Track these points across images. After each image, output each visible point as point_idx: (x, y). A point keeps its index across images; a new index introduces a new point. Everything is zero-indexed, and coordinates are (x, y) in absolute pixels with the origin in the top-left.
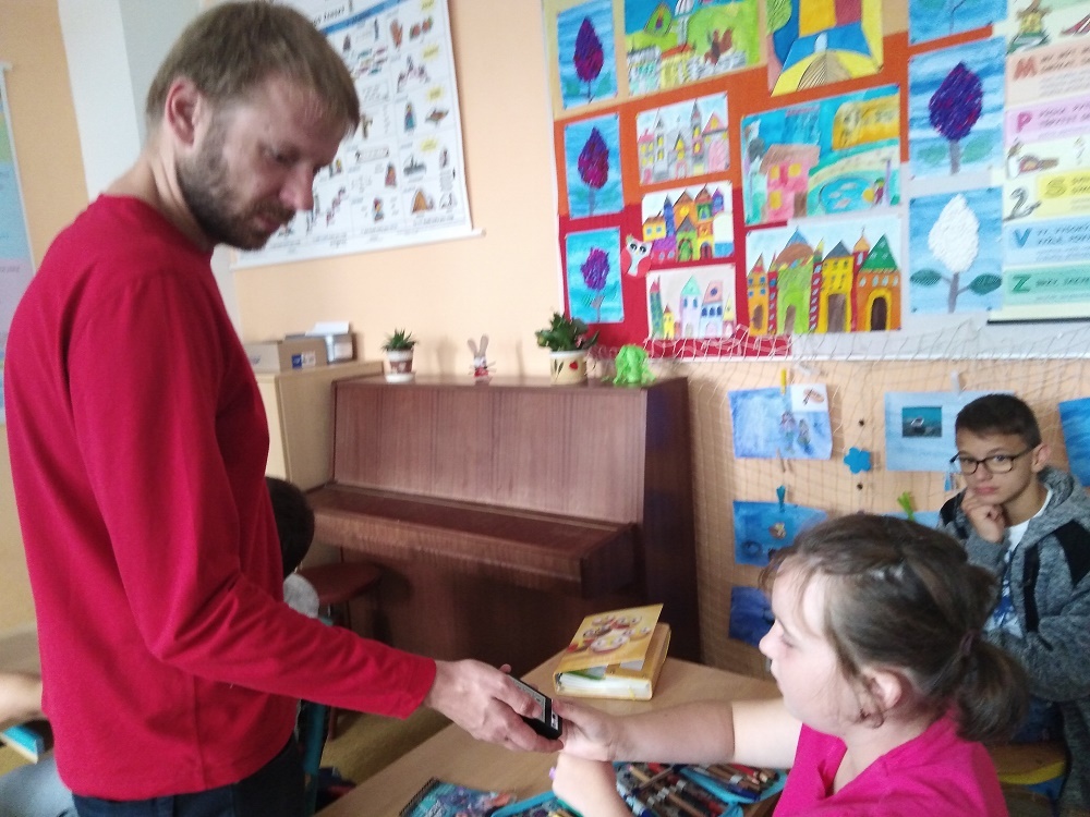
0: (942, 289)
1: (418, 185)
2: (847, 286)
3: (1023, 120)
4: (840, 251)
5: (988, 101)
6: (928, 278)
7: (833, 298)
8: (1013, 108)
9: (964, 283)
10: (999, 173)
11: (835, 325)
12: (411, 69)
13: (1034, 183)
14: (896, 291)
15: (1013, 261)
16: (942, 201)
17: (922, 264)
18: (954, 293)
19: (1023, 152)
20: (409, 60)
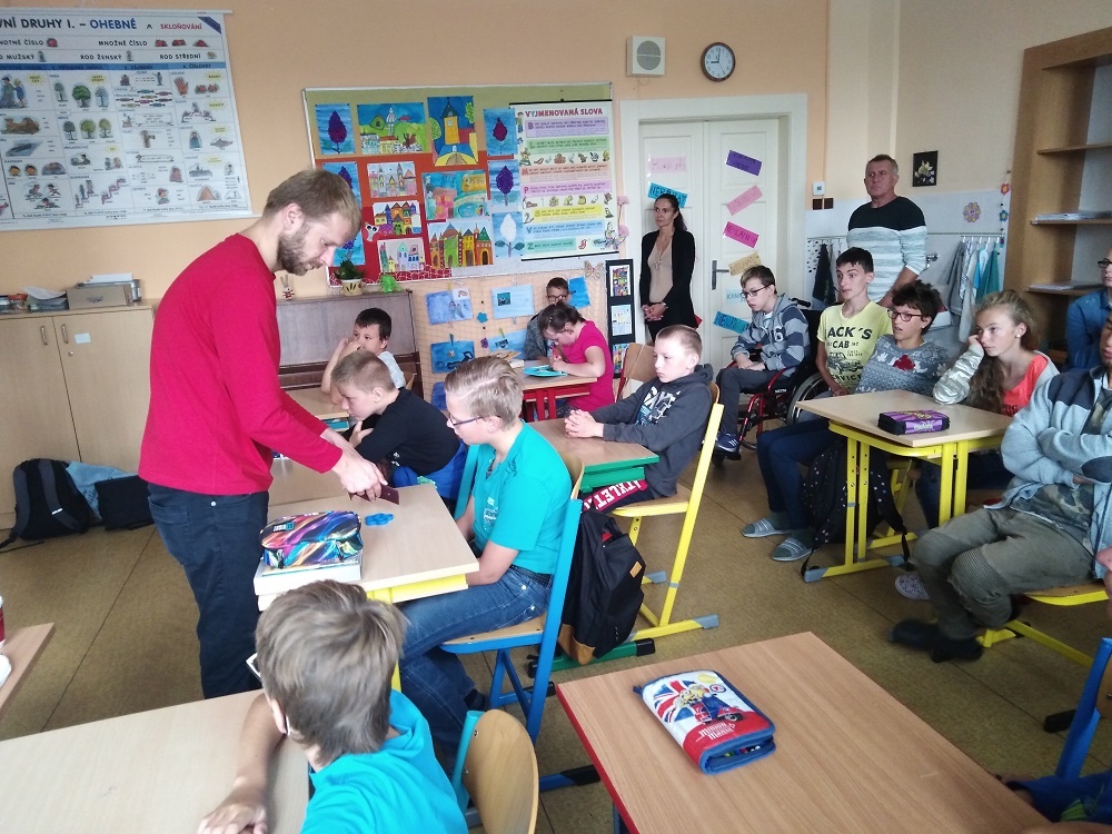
0: (506, 248)
1: (204, 183)
2: (472, 248)
3: (526, 189)
4: (468, 233)
5: (515, 181)
6: (500, 244)
7: (467, 252)
8: (523, 184)
9: (513, 246)
10: (519, 206)
11: (470, 263)
12: (196, 111)
13: (531, 211)
14: (490, 249)
15: (528, 238)
16: (504, 215)
17: (498, 239)
18: (510, 250)
19: (527, 200)
20: (194, 105)
